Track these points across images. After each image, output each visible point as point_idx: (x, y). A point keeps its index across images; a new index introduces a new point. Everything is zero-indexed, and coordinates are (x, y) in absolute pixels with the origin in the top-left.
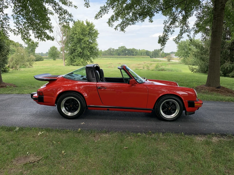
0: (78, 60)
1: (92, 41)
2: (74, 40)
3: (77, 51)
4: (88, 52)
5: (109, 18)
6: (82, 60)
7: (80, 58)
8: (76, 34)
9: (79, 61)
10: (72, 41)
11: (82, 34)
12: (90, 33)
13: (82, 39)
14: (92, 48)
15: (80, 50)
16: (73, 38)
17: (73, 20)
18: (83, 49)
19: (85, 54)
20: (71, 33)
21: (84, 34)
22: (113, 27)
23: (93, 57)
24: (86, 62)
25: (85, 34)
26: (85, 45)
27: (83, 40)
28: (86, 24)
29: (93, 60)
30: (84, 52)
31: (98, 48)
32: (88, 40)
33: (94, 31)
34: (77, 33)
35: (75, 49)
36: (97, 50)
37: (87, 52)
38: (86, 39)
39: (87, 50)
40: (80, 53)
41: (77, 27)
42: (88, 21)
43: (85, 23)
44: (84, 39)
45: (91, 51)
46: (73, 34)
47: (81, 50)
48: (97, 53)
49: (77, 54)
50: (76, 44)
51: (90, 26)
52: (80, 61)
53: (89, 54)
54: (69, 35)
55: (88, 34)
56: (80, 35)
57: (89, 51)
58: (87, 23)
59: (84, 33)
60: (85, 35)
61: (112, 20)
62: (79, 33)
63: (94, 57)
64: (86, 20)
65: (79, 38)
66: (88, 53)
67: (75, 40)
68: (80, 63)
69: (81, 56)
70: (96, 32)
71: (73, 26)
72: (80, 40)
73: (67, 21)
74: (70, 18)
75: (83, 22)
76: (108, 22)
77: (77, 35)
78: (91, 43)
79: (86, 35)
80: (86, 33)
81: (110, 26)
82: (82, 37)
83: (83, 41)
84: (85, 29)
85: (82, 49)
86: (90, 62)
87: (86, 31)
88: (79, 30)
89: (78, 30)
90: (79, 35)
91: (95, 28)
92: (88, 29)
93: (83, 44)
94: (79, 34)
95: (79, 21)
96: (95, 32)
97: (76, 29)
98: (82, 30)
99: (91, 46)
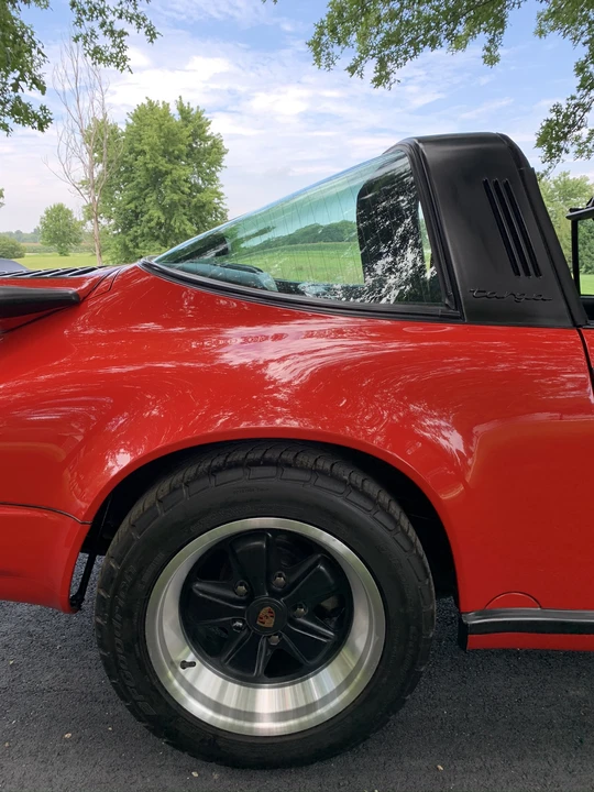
1: (200, 182)
2: (133, 178)
3: (147, 216)
4: (188, 222)
5: (317, 21)
7: (157, 244)
8: (143, 152)
10: (129, 180)
11: (165, 153)
12: (192, 149)
13: (167, 173)
14: (201, 206)
15: (156, 213)
16: (130, 170)
17: (144, 20)
18: (169, 211)
19: (177, 231)
20: (123, 149)
21: (173, 152)
22: (332, 66)
25: (176, 152)
26: (176, 197)
27: (169, 178)
28: (180, 116)
30: (172, 223)
31: (224, 207)
32: (187, 178)
33: (210, 142)
34: (146, 148)
35: (138, 210)
36: (221, 213)
37: (183, 222)
38: (182, 172)
39: (185, 214)
40: (160, 225)
41: (144, 125)
42: (186, 105)
43: (174, 110)
44: (174, 172)
45: (200, 217)
46: (130, 153)
47: (160, 214)
49: (146, 230)
50: (142, 190)
51: (193, 122)
53: (190, 229)
54: (114, 158)
55: (187, 156)
56: (157, 158)
57: (190, 220)
58: (182, 111)
59: (171, 150)
60: (174, 158)
61: (333, 31)
62: (152, 149)
65: (154, 169)
66: (187, 227)
67: (140, 177)
69: (162, 237)
70: (216, 145)
71: (128, 125)
72: (156, 177)
75: (166, 106)
76: (315, 41)
77: (148, 157)
78: (199, 190)
79: (178, 158)
80: (180, 151)
82: (163, 164)
83: (168, 182)
84: (176, 134)
85: (163, 209)
87: (181, 141)
88: (152, 136)
89: (150, 139)
90: (153, 159)
91: (212, 130)
92: (188, 134)
93: (169, 191)
94: (154, 152)
96: (211, 145)
97: (142, 133)
98: (163, 139)
99: (199, 200)
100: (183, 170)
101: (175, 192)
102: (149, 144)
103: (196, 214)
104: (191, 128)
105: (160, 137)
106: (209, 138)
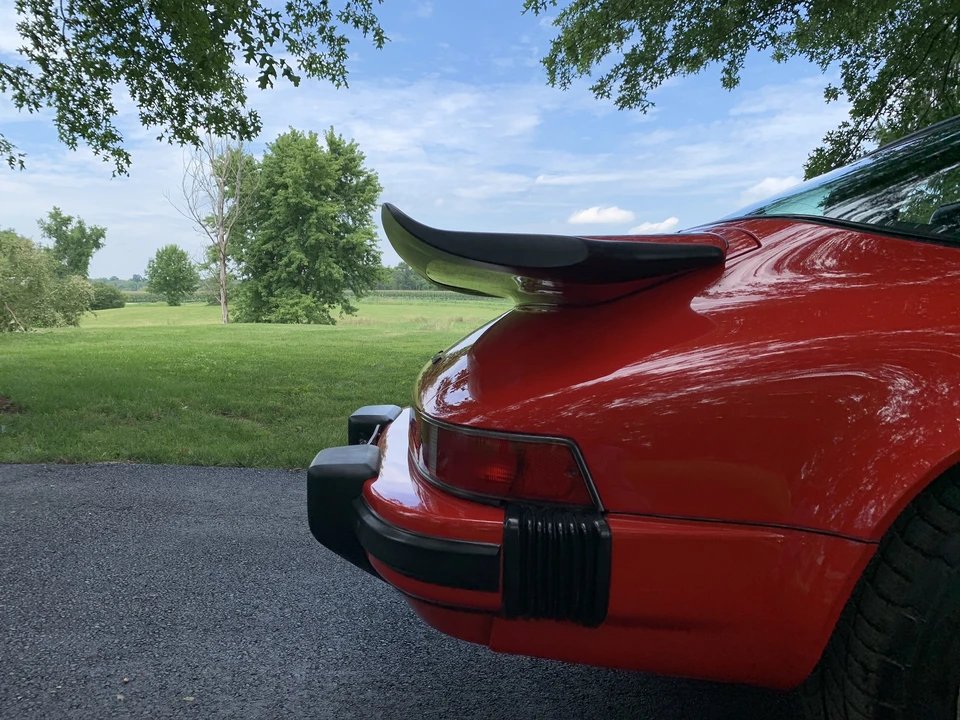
0: (291, 302)
1: (351, 222)
2: (271, 215)
3: (285, 259)
4: (335, 265)
6: (308, 302)
7: (297, 291)
8: (285, 186)
9: (292, 306)
10: (266, 217)
11: (310, 188)
12: (342, 185)
13: (313, 210)
14: (351, 248)
15: (299, 256)
16: (268, 205)
18: (314, 252)
19: (322, 275)
20: (261, 182)
21: (320, 186)
23: (355, 290)
24: (324, 311)
25: (323, 188)
26: (322, 237)
27: (314, 215)
28: (328, 148)
29: (353, 303)
30: (317, 266)
31: (377, 250)
32: (335, 216)
33: (362, 179)
34: (289, 181)
35: (276, 252)
36: (374, 257)
37: (329, 265)
38: (329, 209)
39: (331, 256)
40: (300, 268)
41: (287, 156)
42: (337, 136)
43: (323, 144)
44: (320, 208)
45: (349, 261)
46: (267, 188)
47: (302, 256)
48: (374, 270)
49: (284, 275)
50: (281, 229)
51: (345, 157)
52: (297, 304)
53: (337, 272)
54: (249, 192)
55: (337, 191)
56: (300, 192)
57: (337, 263)
58: (332, 143)
59: (317, 185)
60: (320, 194)
62: (295, 182)
63: (361, 289)
64: (329, 129)
65: (297, 204)
66: (333, 272)
67: (279, 213)
68: (300, 312)
69: (303, 283)
70: (369, 181)
72: (298, 215)
73: (342, 29)
74: (359, 13)
75: (314, 136)
76: (550, 59)
77: (290, 190)
78: (348, 230)
79: (325, 193)
80: (328, 186)
81: (553, 80)
82: (308, 199)
83: (313, 219)
84: (324, 167)
85: (306, 252)
86: (340, 307)
87: (328, 175)
88: (295, 168)
89: (293, 172)
90: (297, 193)
91: (365, 166)
92: (337, 167)
93: (314, 230)
94: (297, 186)
95: (294, 133)
96: (365, 181)
97: (283, 165)
98: (308, 172)
99: (348, 242)
100: (331, 207)
101: (320, 232)
102: (291, 177)
103: (344, 258)
104: (341, 161)
105: (305, 170)
106: (361, 173)
